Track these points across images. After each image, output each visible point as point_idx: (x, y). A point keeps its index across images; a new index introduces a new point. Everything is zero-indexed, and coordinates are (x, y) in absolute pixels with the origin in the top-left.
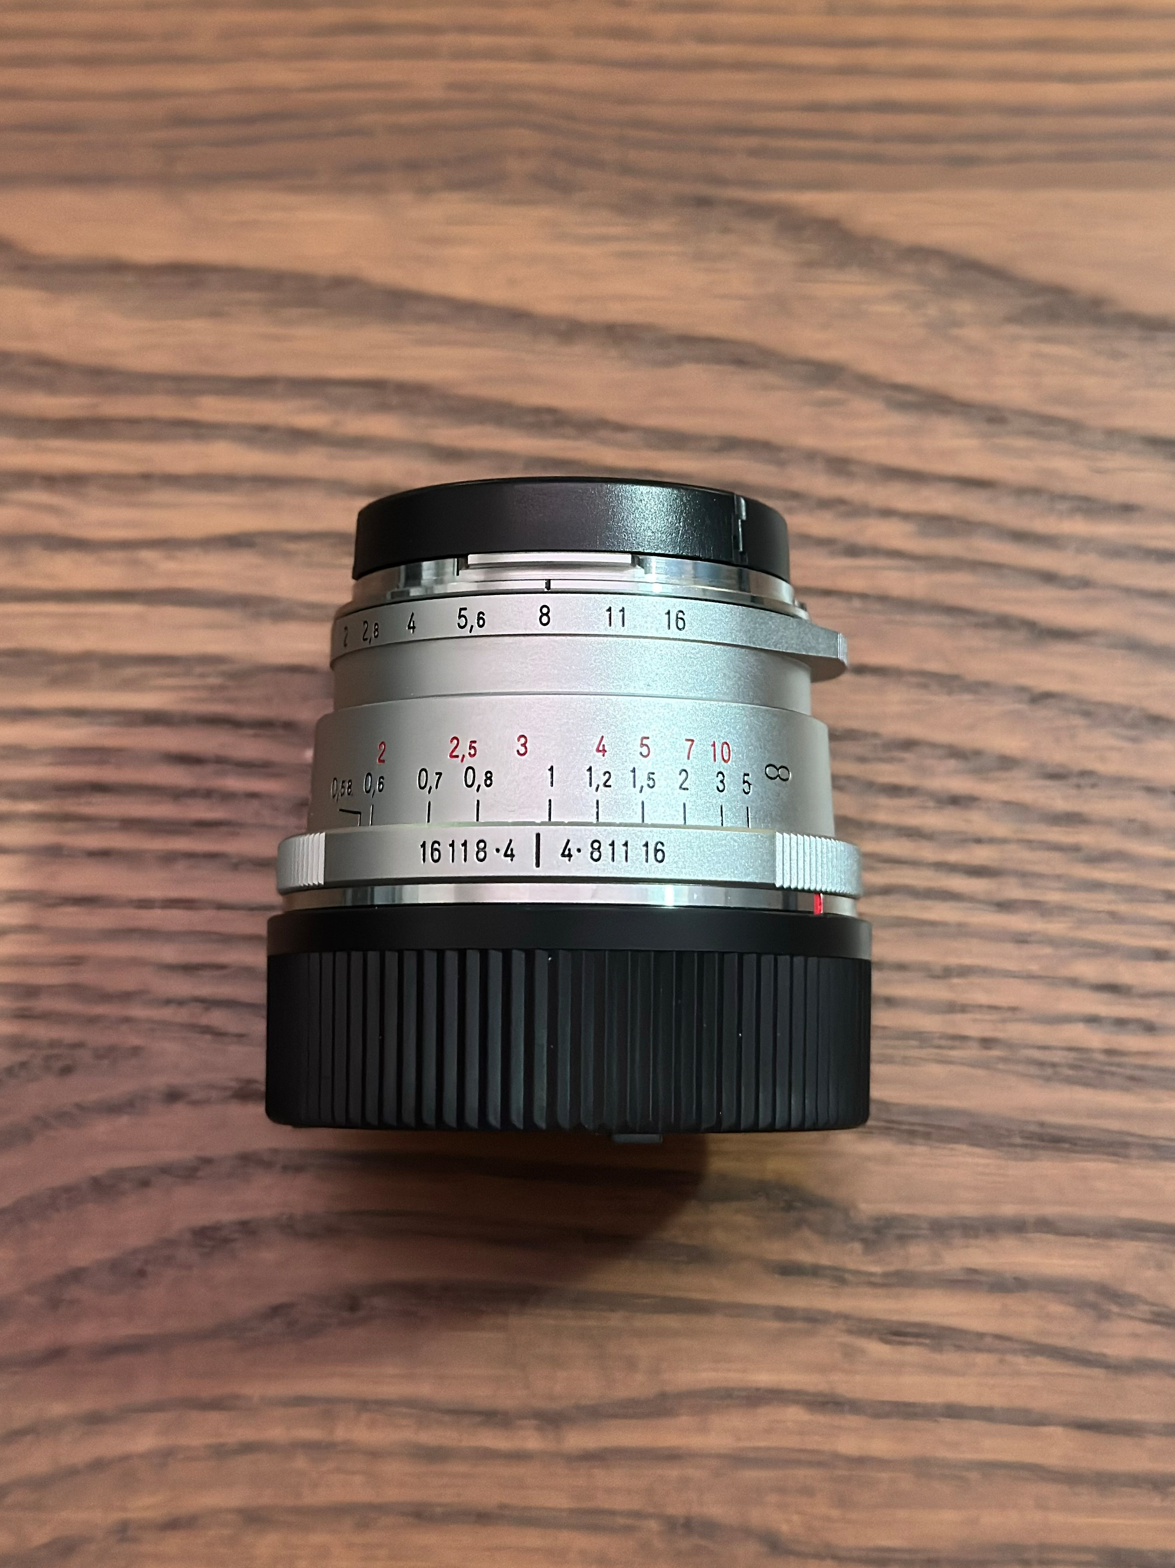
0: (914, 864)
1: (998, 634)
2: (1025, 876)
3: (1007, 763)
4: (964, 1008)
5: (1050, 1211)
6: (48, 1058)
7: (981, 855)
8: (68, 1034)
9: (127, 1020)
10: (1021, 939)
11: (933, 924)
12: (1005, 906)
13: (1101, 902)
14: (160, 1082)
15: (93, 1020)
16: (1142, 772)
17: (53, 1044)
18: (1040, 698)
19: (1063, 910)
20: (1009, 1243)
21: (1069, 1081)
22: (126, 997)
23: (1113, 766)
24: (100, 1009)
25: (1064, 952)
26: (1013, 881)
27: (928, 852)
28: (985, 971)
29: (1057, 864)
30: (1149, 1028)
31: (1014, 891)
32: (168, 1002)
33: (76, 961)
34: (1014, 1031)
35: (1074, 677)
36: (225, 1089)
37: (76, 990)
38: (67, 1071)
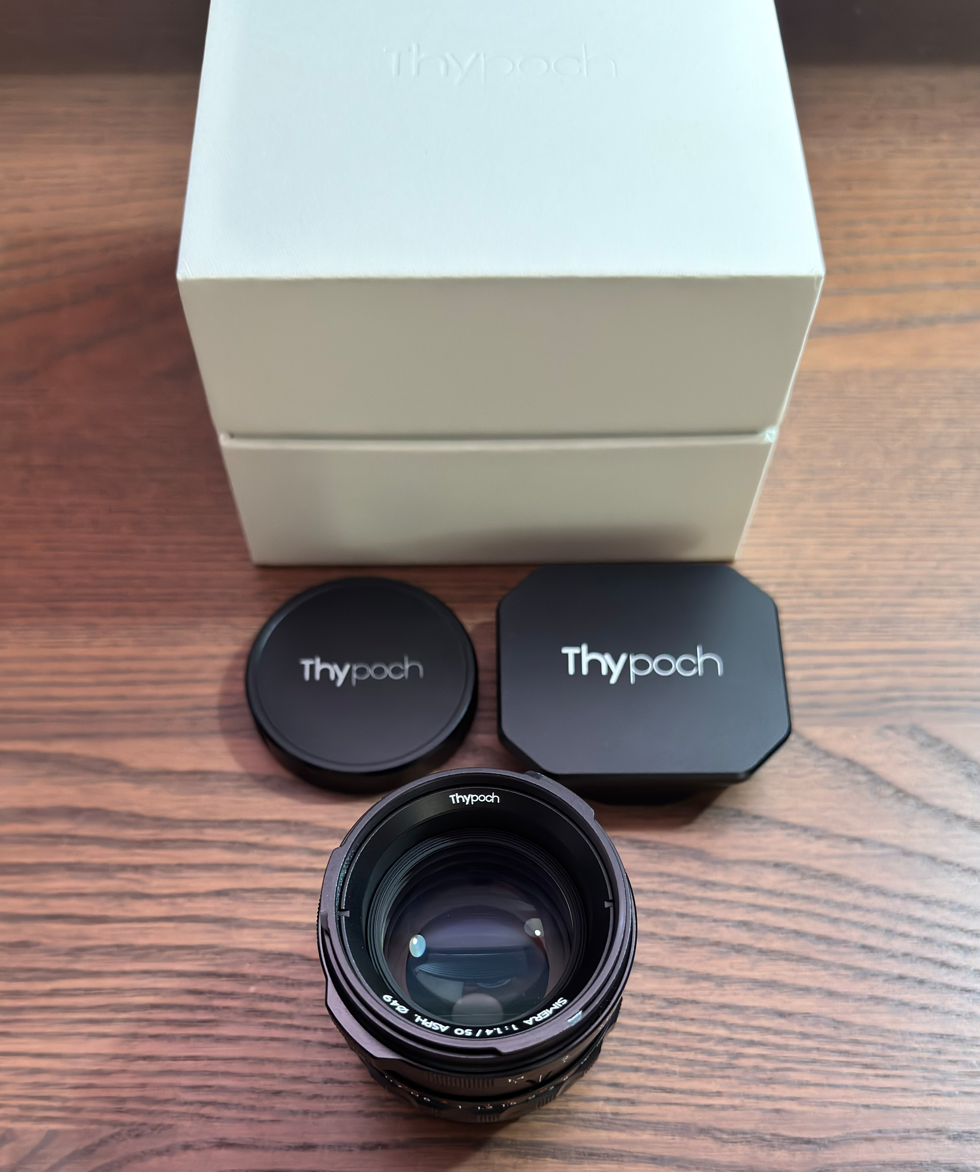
6: (129, 1131)
8: (138, 1119)
9: (167, 1112)
14: (181, 1140)
15: (151, 1113)
17: (132, 1124)
22: (166, 1101)
24: (154, 1108)
32: (186, 1103)
33: (143, 1086)
36: (210, 1143)
37: (142, 1099)
38: (138, 1136)
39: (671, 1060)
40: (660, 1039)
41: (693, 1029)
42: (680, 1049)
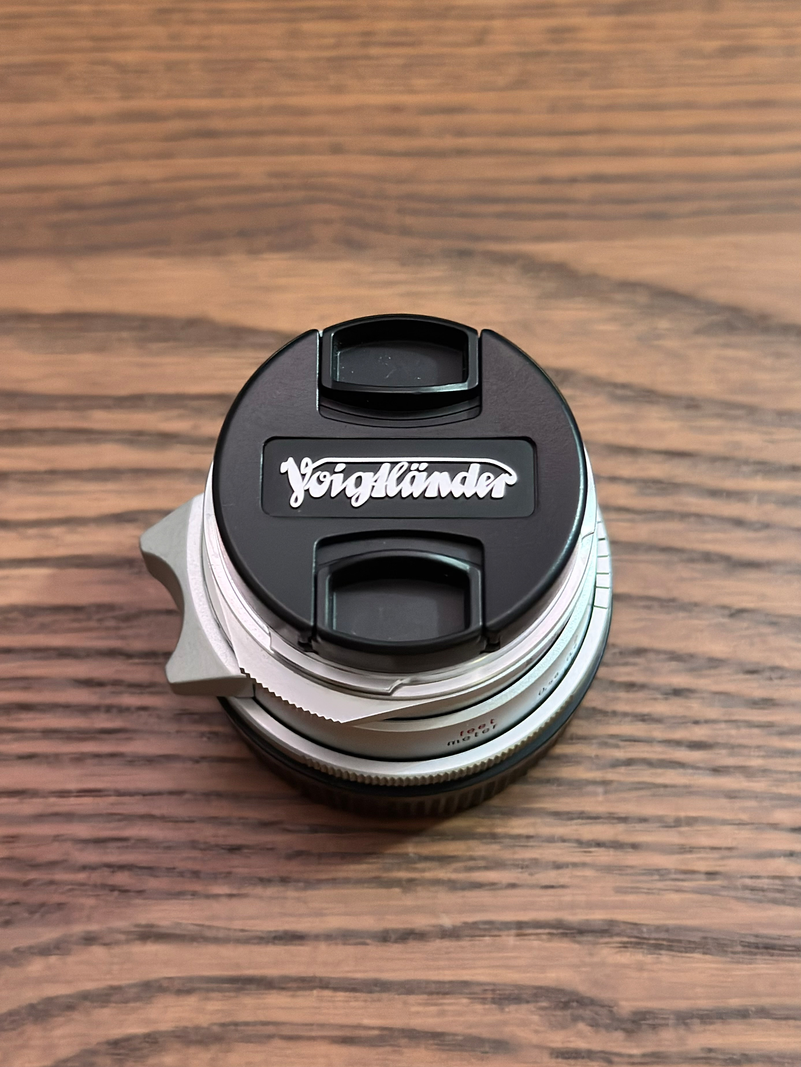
0: (649, 741)
1: (702, 566)
2: (733, 748)
3: (714, 662)
4: (691, 850)
5: (766, 1002)
7: (699, 733)
9: (54, 883)
10: (732, 795)
11: (665, 786)
12: (717, 771)
13: (793, 765)
14: (79, 929)
15: (26, 883)
18: (737, 613)
19: (765, 771)
20: (737, 1026)
21: (775, 902)
22: (51, 864)
23: (794, 661)
24: (32, 876)
25: (767, 803)
26: (724, 752)
27: (658, 732)
28: (706, 821)
29: (758, 737)
31: (725, 759)
32: (84, 868)
34: (732, 865)
35: (762, 597)
36: (130, 932)
37: (12, 861)
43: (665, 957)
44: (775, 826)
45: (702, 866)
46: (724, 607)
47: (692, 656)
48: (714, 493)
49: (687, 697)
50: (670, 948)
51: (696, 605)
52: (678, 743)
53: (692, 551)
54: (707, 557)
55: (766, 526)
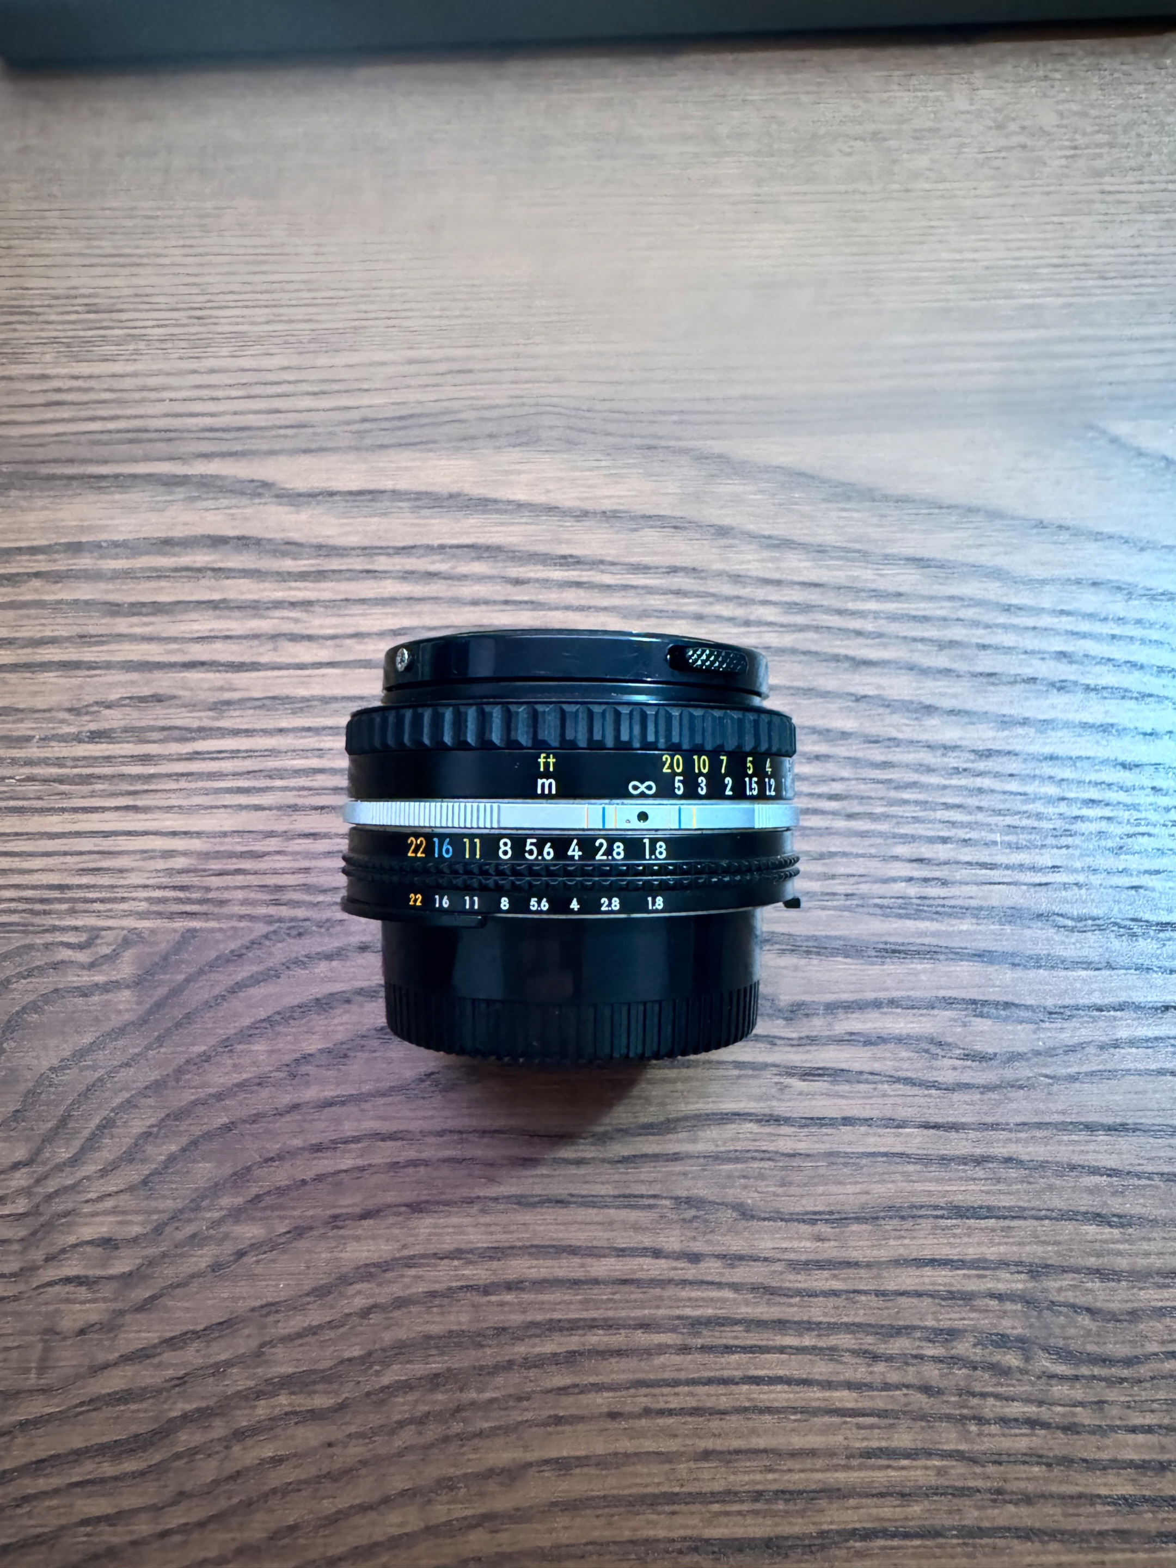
1: (833, 665)
2: (862, 799)
3: (845, 735)
4: (833, 877)
5: (895, 994)
7: (837, 788)
10: (863, 835)
11: (811, 828)
12: (850, 816)
13: (909, 811)
16: (924, 737)
18: (859, 699)
19: (886, 817)
20: (874, 1014)
21: (900, 916)
23: (906, 734)
25: (890, 841)
26: (856, 802)
28: (845, 854)
29: (881, 791)
30: (944, 883)
31: (857, 808)
34: (864, 888)
35: (879, 687)
39: (990, 828)
40: (973, 801)
41: (1013, 786)
42: (999, 812)
43: (815, 961)
44: (896, 858)
45: (841, 889)
46: (852, 694)
47: (828, 730)
48: (840, 612)
49: (826, 761)
50: (818, 954)
51: (829, 692)
52: (820, 796)
53: (825, 654)
54: (836, 658)
55: (880, 635)
